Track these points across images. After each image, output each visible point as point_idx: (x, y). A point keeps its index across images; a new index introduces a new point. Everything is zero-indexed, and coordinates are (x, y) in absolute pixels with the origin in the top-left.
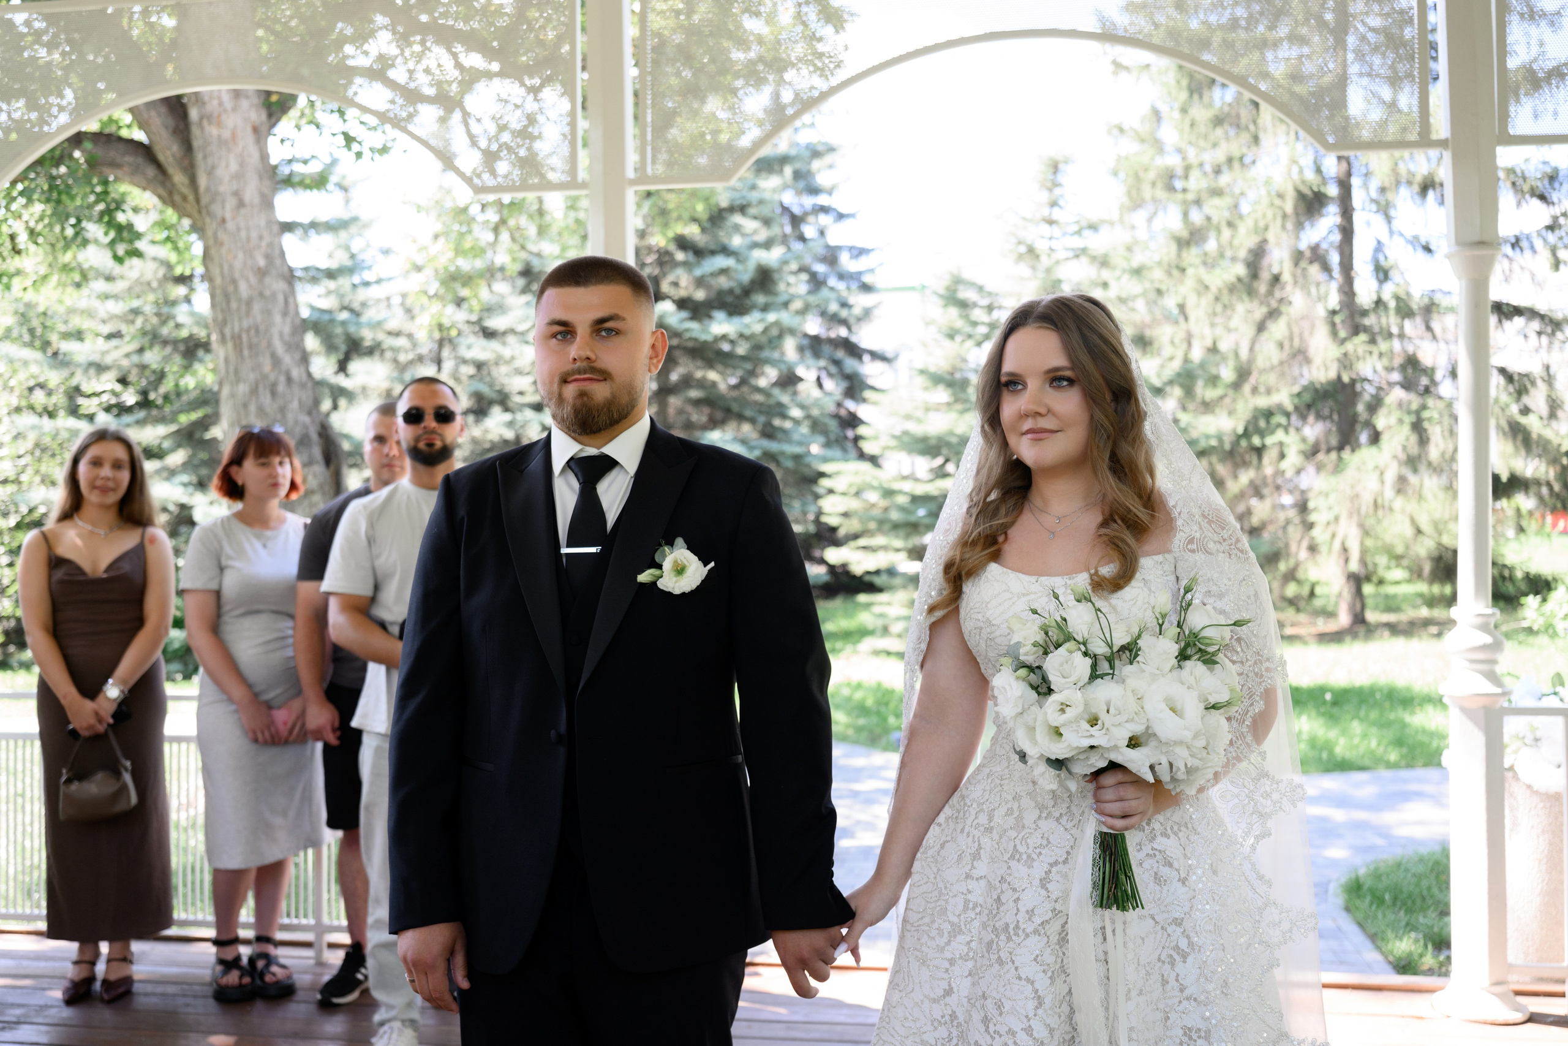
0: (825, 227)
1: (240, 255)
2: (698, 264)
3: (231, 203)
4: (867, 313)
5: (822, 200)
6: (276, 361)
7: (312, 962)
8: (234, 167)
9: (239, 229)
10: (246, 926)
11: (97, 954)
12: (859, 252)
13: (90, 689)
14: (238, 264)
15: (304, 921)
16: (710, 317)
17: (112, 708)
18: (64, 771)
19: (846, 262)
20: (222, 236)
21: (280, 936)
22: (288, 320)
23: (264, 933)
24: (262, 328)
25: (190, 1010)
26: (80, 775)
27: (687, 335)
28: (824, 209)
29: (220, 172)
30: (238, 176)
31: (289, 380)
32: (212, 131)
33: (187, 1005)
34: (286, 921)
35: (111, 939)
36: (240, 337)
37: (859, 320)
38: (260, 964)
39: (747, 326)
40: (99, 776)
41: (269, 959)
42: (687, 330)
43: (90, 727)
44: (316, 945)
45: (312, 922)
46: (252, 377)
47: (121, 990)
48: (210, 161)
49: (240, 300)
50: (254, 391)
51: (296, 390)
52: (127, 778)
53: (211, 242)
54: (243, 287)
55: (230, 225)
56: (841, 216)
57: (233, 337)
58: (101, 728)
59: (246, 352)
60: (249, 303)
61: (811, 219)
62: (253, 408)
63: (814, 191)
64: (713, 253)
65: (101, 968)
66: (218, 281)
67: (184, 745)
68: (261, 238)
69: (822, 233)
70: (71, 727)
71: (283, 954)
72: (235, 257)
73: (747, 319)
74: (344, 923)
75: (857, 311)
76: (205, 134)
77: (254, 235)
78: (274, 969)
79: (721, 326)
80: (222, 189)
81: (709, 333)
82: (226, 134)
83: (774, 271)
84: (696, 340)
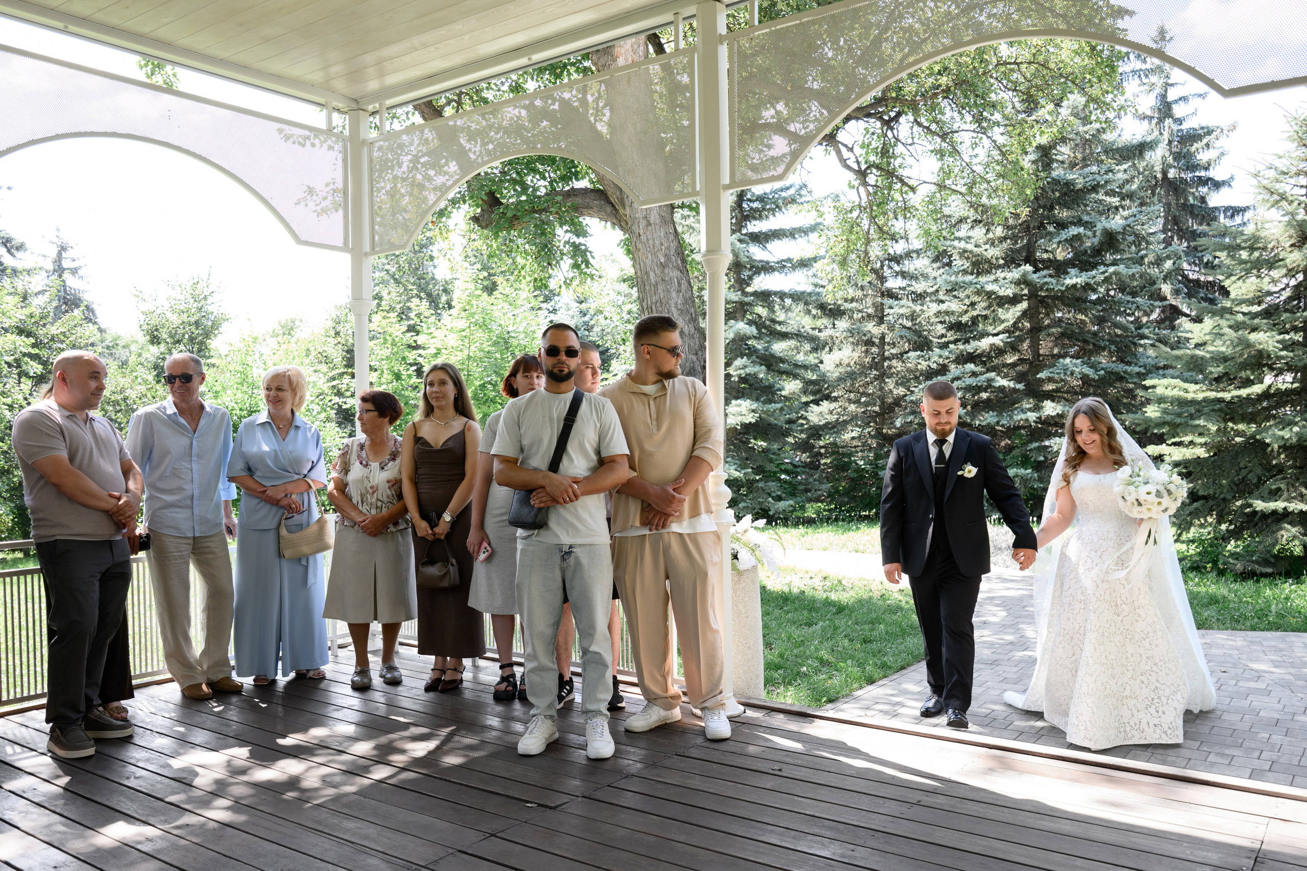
0: (1206, 194)
1: (650, 256)
2: (1059, 234)
3: (643, 223)
5: (1202, 173)
9: (648, 240)
11: (444, 665)
12: (1235, 211)
14: (648, 262)
16: (1068, 273)
17: (449, 526)
19: (1224, 221)
20: (639, 246)
24: (663, 301)
28: (1203, 181)
29: (635, 204)
47: (451, 686)
48: (630, 200)
54: (652, 275)
55: (642, 237)
60: (656, 285)
63: (1193, 167)
64: (1075, 224)
68: (662, 244)
69: (1202, 200)
72: (647, 258)
73: (1093, 273)
77: (657, 242)
79: (1074, 278)
80: (637, 215)
81: (1063, 285)
83: (1118, 233)
84: (1052, 290)
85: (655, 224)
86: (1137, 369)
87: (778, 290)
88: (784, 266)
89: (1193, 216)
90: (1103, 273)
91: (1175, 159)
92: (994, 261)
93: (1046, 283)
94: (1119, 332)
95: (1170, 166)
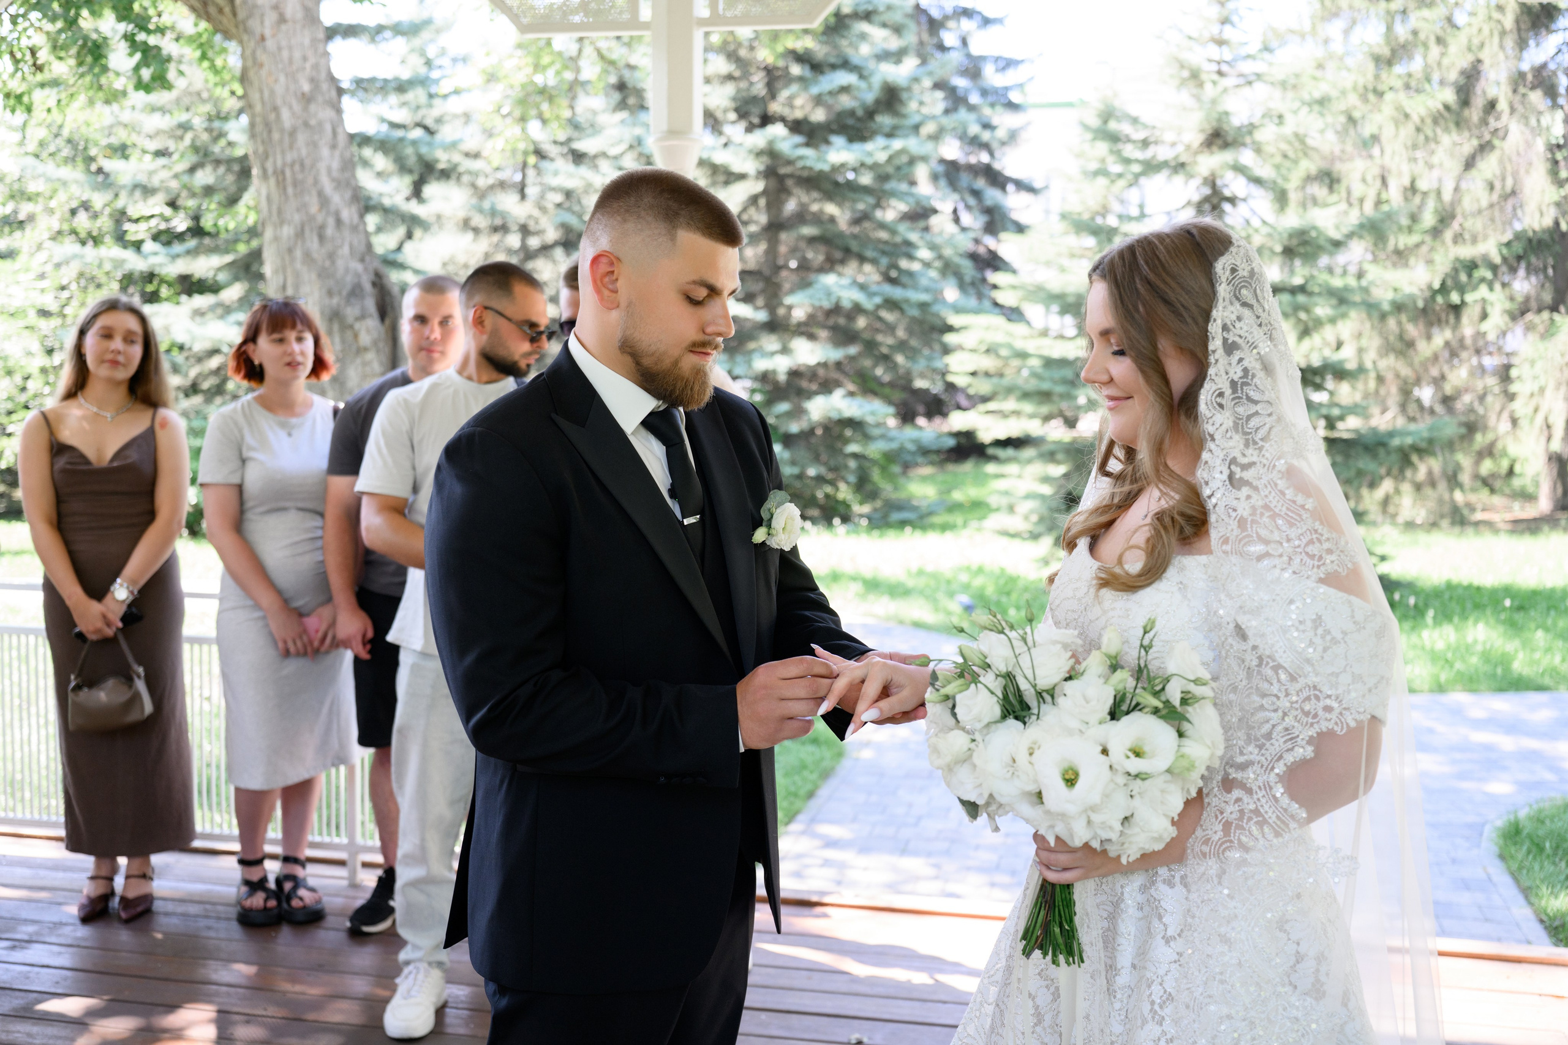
0: (968, 33)
1: (282, 79)
2: (816, 80)
3: (271, 18)
4: (1013, 136)
6: (324, 201)
7: (345, 883)
9: (280, 49)
10: (273, 842)
11: (115, 869)
12: (1006, 64)
13: (97, 590)
14: (279, 89)
15: (336, 840)
16: (827, 142)
17: (123, 609)
18: (72, 677)
19: (992, 77)
20: (262, 57)
21: (309, 853)
22: (337, 153)
23: (291, 854)
24: (307, 162)
25: (212, 934)
26: (90, 681)
27: (800, 164)
31: (339, 222)
33: (209, 928)
34: (317, 839)
35: (130, 855)
36: (283, 172)
37: (1003, 144)
38: (288, 886)
39: (870, 154)
40: (111, 683)
41: (297, 882)
42: (801, 158)
43: (98, 631)
44: (349, 863)
45: (344, 840)
46: (297, 218)
47: (140, 909)
49: (282, 131)
50: (300, 234)
51: (346, 233)
52: (141, 685)
53: (249, 63)
54: (285, 114)
55: (270, 44)
56: (986, 22)
57: (275, 172)
58: (110, 632)
59: (290, 190)
60: (293, 133)
61: (951, 24)
62: (298, 253)
64: (834, 67)
65: (119, 882)
66: (258, 108)
67: (205, 647)
68: (305, 59)
69: (964, 42)
70: (77, 630)
71: (313, 875)
72: (276, 81)
73: (869, 146)
74: (378, 843)
75: (1001, 133)
77: (297, 55)
78: (302, 892)
79: (841, 152)
81: (825, 161)
83: (903, 89)
84: (810, 169)
85: (294, 22)
90: (884, 147)
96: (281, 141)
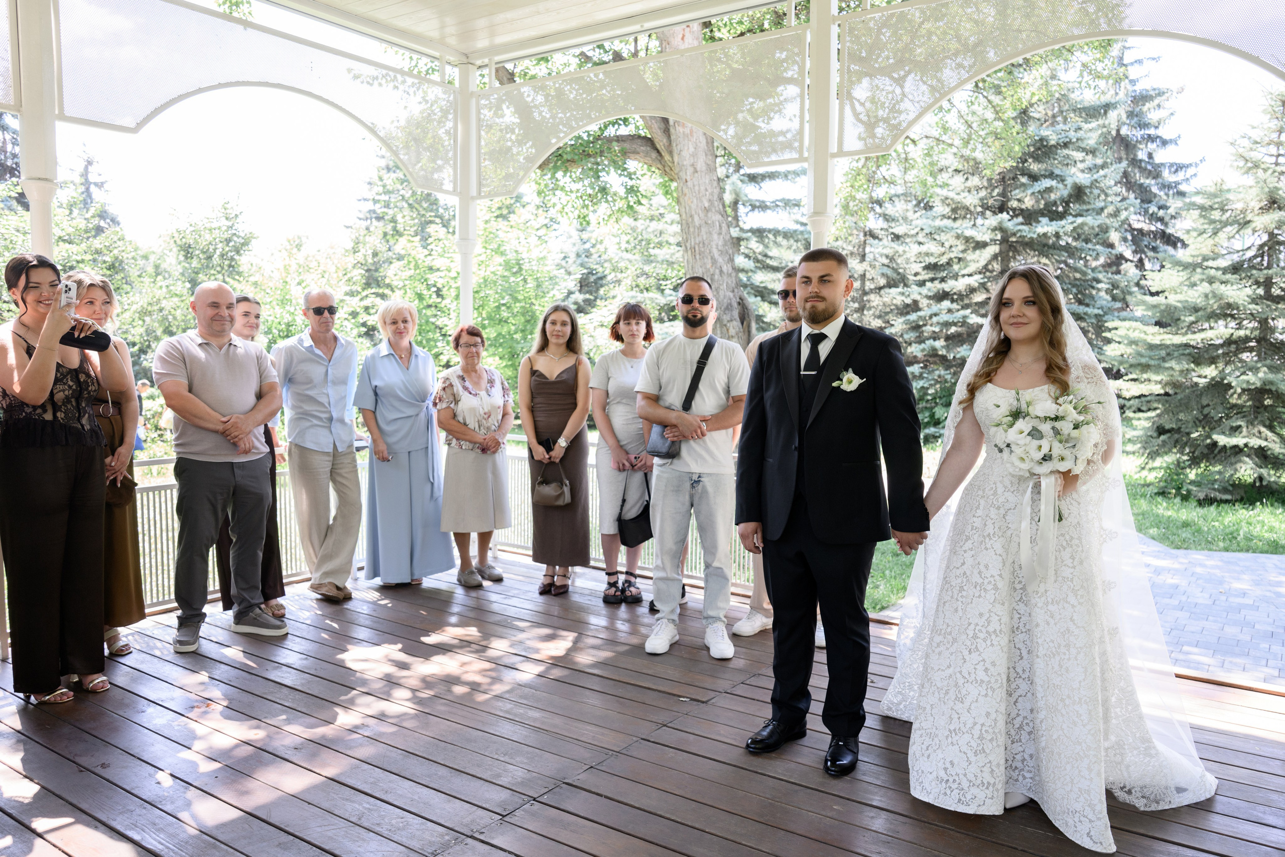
0: (1153, 150)
1: (695, 201)
2: (1032, 186)
3: (690, 170)
4: (1179, 212)
5: (1152, 131)
6: (714, 261)
8: (692, 149)
9: (694, 186)
11: (554, 572)
12: (1178, 168)
14: (693, 206)
16: (1039, 222)
17: (563, 451)
18: (539, 478)
19: (1168, 176)
20: (686, 190)
21: (638, 572)
22: (722, 237)
23: (629, 571)
24: (706, 242)
26: (544, 483)
27: (1019, 235)
28: (1151, 139)
29: (684, 153)
30: (694, 155)
31: (721, 272)
32: (680, 129)
36: (694, 247)
37: (1173, 217)
38: (627, 586)
39: (1062, 227)
41: (631, 585)
47: (562, 590)
48: (679, 147)
49: (694, 227)
51: (725, 278)
53: (680, 194)
54: (696, 218)
55: (689, 183)
56: (1164, 143)
57: (691, 248)
59: (698, 257)
60: (700, 228)
61: (1142, 145)
63: (1143, 125)
64: (1045, 177)
66: (684, 216)
68: (706, 190)
69: (1150, 156)
72: (691, 202)
73: (1063, 222)
75: (1171, 211)
76: (677, 132)
77: (702, 188)
78: (632, 589)
79: (1045, 227)
80: (685, 163)
81: (1034, 233)
82: (687, 131)
85: (701, 171)
86: (1096, 311)
87: (771, 227)
88: (777, 206)
89: (1143, 170)
90: (1072, 223)
91: (1128, 117)
92: (972, 208)
93: (1020, 230)
94: (1078, 275)
95: (1124, 124)
96: (694, 232)
